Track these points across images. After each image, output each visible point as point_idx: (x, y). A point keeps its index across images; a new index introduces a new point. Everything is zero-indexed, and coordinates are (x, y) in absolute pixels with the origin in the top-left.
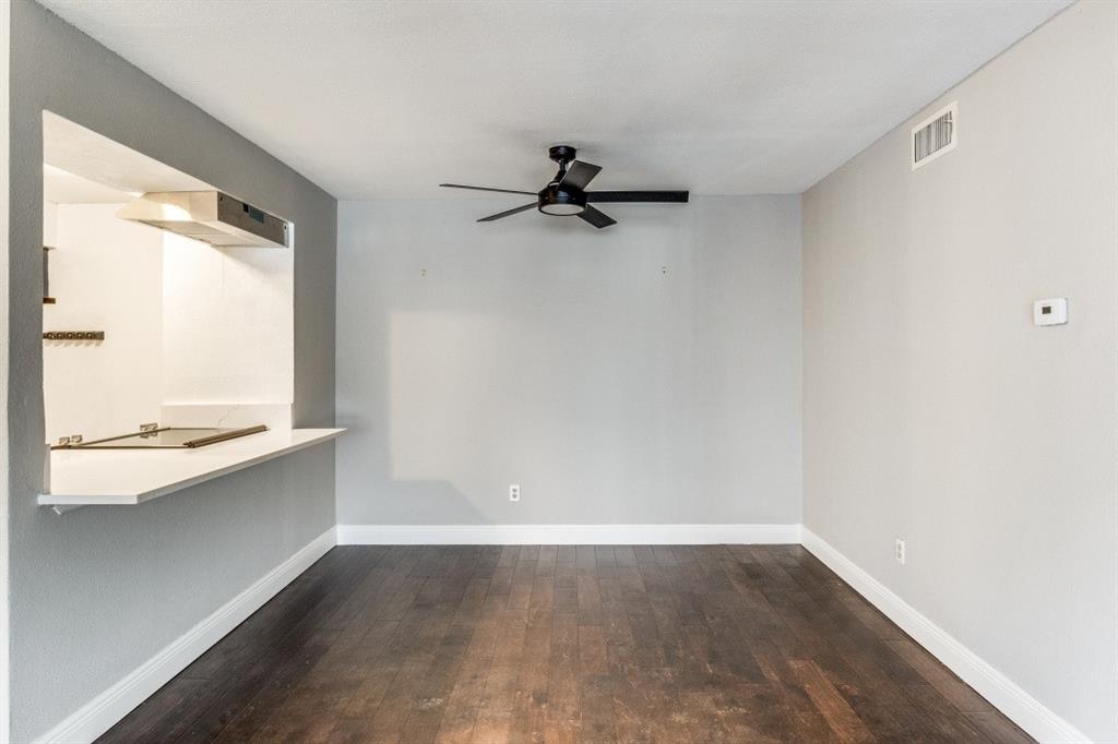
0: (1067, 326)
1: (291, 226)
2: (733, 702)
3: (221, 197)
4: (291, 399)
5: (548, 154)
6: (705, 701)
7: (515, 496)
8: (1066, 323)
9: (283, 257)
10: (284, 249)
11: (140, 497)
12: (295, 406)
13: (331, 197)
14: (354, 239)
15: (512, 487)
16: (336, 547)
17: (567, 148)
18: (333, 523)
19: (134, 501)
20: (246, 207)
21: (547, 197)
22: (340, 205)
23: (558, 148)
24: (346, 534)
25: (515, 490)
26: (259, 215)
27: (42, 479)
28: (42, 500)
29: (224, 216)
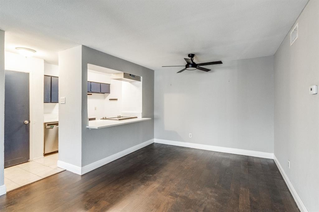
0: (316, 95)
1: (142, 77)
2: (216, 193)
3: (124, 74)
4: (141, 112)
5: (188, 56)
6: (208, 191)
7: (190, 136)
8: (316, 94)
9: (140, 83)
10: (139, 82)
11: (98, 127)
12: (142, 113)
13: (152, 70)
14: (157, 78)
15: (190, 134)
16: (154, 143)
17: (192, 54)
18: (153, 138)
19: (97, 128)
20: (130, 75)
21: (187, 66)
22: (155, 72)
23: (189, 54)
24: (156, 140)
25: (190, 135)
26: (134, 76)
27: (87, 124)
28: (87, 127)
29: (125, 77)
